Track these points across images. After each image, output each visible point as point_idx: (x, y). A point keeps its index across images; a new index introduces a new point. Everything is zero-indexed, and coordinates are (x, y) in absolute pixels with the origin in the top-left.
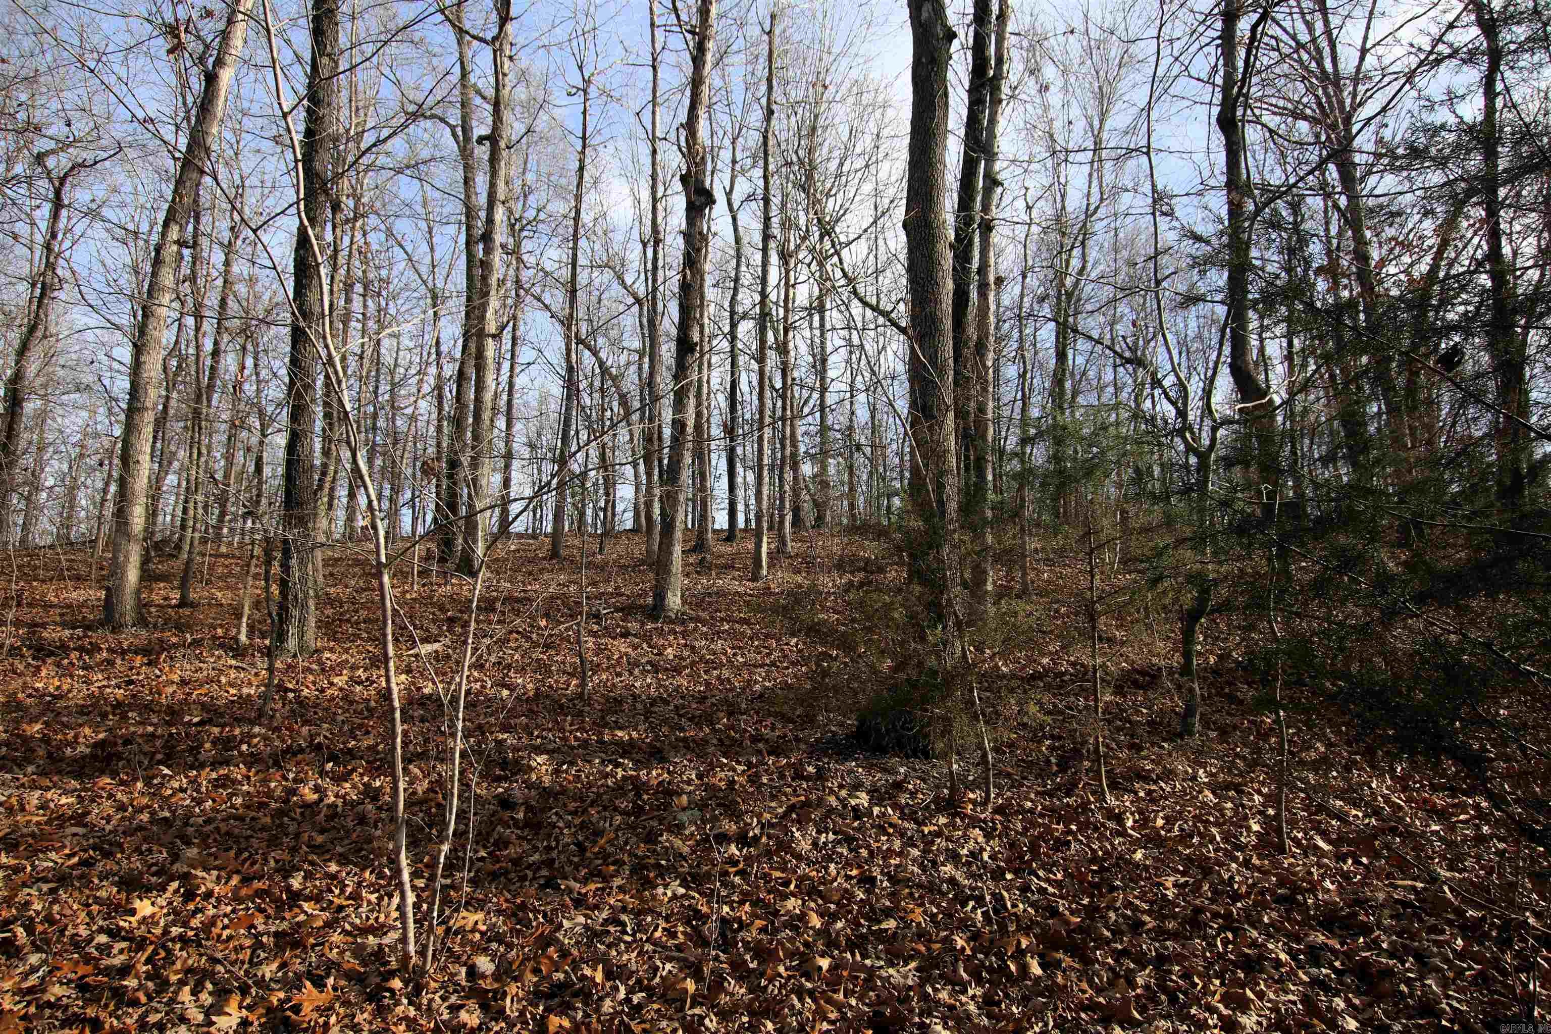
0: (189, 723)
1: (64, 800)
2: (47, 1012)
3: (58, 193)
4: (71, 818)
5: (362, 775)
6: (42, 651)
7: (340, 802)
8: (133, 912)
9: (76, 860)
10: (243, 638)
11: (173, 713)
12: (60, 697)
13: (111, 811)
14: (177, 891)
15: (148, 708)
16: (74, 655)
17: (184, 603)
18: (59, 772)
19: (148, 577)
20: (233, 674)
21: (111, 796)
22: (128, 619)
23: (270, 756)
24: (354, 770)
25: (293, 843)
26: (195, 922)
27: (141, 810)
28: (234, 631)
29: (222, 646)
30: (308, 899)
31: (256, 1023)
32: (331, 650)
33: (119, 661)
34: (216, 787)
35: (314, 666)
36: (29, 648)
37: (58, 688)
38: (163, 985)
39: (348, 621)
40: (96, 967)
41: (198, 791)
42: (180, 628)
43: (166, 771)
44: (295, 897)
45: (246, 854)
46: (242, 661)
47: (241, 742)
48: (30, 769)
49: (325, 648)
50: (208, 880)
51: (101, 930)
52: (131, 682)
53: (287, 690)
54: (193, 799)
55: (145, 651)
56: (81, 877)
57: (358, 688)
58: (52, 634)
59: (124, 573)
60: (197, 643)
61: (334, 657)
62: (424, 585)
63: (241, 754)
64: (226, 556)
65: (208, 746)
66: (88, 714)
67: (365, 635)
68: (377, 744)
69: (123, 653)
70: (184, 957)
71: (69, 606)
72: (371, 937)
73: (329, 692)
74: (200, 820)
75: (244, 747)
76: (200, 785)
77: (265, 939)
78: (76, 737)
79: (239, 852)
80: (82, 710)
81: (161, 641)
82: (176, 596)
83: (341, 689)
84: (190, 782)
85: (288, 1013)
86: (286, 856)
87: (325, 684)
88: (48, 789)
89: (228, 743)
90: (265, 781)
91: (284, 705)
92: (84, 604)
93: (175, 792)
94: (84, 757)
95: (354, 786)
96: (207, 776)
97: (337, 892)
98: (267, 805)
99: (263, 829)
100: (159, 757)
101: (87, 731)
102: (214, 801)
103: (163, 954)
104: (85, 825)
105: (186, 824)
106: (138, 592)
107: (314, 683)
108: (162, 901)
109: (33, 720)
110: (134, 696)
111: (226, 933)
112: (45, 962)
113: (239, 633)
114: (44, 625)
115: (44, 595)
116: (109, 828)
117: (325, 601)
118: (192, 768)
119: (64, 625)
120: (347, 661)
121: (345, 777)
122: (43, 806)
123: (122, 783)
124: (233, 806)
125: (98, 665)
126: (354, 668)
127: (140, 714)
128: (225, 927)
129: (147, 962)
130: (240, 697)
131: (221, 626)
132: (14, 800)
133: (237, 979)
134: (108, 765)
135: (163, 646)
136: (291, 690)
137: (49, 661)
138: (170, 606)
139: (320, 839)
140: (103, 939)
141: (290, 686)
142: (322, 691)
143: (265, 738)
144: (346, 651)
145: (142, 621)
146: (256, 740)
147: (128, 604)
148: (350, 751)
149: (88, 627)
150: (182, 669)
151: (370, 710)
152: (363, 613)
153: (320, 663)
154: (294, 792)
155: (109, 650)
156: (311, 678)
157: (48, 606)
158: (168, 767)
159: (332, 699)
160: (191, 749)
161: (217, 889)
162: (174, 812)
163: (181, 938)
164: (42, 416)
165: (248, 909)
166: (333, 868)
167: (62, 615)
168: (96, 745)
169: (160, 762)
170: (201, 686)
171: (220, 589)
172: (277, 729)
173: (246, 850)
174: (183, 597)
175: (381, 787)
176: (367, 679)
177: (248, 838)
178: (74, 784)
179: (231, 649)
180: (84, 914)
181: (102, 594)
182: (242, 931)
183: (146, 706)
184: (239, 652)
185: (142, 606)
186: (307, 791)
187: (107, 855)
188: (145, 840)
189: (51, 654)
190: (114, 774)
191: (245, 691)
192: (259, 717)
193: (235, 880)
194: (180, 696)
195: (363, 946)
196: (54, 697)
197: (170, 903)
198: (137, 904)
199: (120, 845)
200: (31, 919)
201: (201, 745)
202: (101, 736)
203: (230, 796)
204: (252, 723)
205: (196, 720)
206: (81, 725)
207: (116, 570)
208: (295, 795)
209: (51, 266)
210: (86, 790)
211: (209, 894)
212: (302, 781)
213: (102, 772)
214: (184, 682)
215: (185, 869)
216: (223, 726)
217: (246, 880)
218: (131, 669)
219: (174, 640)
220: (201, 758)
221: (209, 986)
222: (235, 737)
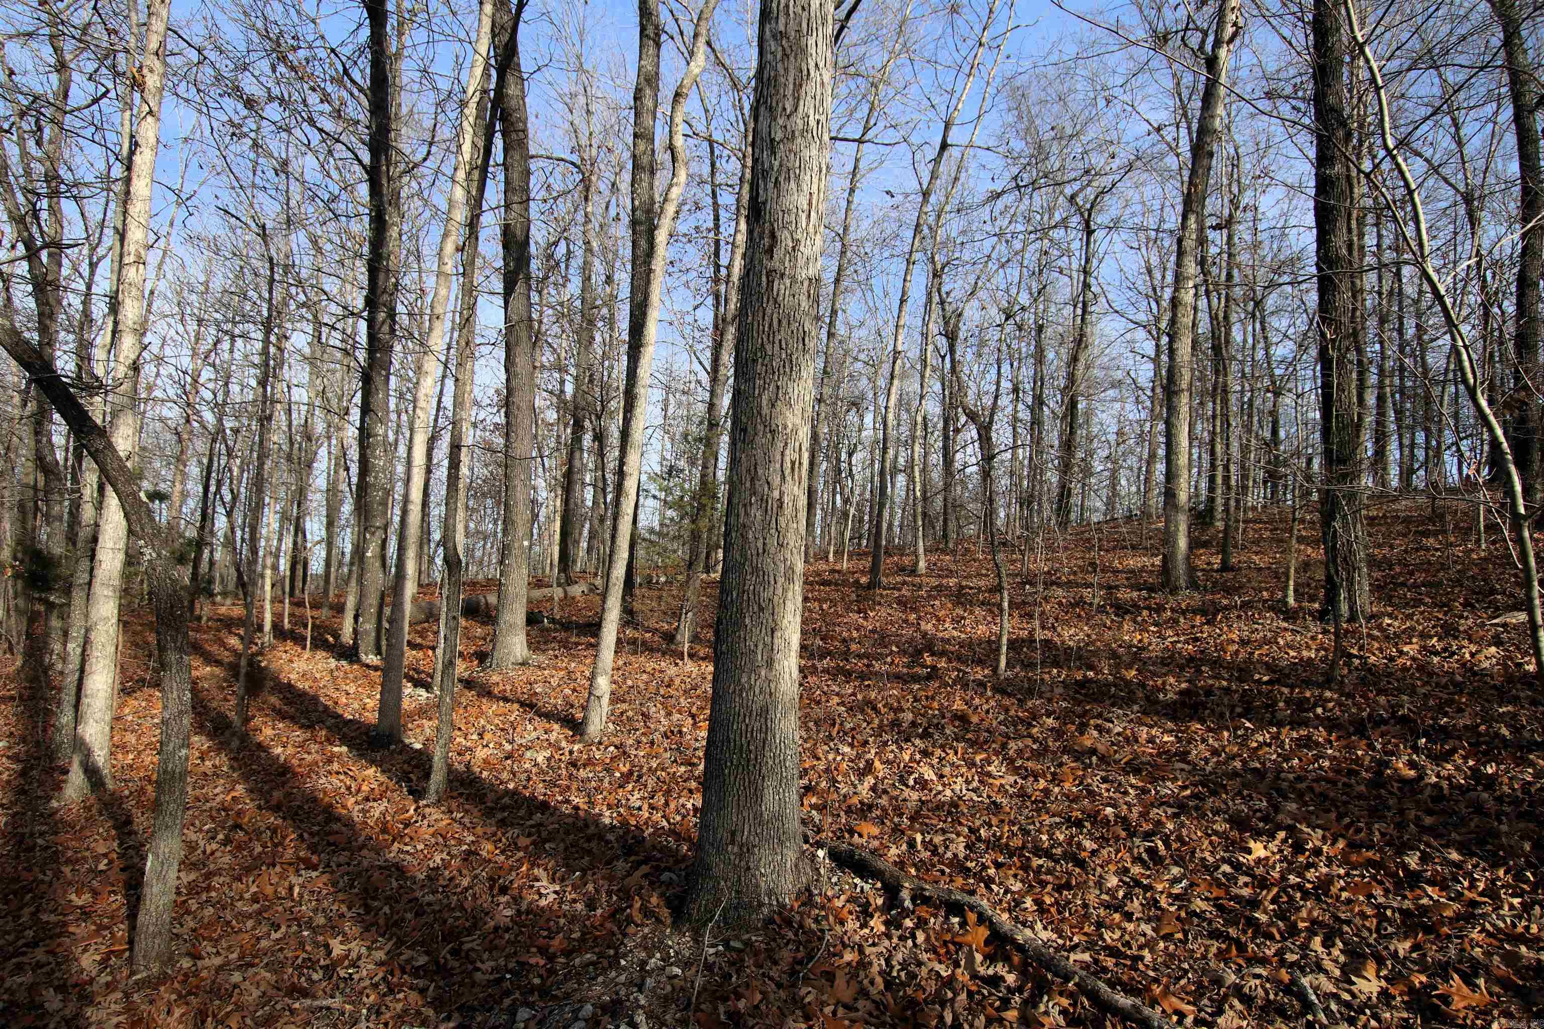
0: (1259, 681)
1: (1166, 739)
2: (1196, 920)
3: (1087, 223)
4: (1175, 754)
5: (1465, 758)
6: (1121, 610)
7: (1445, 784)
8: (1249, 852)
9: (1188, 792)
10: (1291, 601)
11: (1243, 671)
12: (1143, 649)
13: (1207, 754)
14: (1285, 841)
15: (1216, 664)
16: (1145, 613)
17: (1225, 567)
18: (1157, 713)
19: (1194, 544)
20: (1289, 636)
21: (1204, 741)
22: (1182, 583)
23: (1351, 723)
24: (1453, 751)
25: (1398, 819)
26: (1311, 875)
27: (1233, 757)
28: (1280, 595)
29: (1271, 609)
30: (1432, 883)
31: (1399, 999)
32: (1390, 616)
33: (1182, 620)
34: (1299, 746)
35: (1375, 633)
36: (1111, 606)
37: (1140, 641)
38: (1293, 930)
39: (1403, 584)
40: (1227, 892)
41: (1283, 748)
42: (1229, 591)
43: (1248, 724)
44: (1414, 879)
45: (1347, 820)
46: (1294, 623)
47: (1315, 705)
48: (1136, 708)
49: (1383, 614)
50: (1314, 838)
51: (1224, 860)
52: (1196, 639)
53: (1351, 656)
54: (1279, 755)
55: (1203, 612)
56: (1197, 808)
57: (1436, 660)
58: (1126, 595)
59: (1175, 542)
60: (1245, 605)
61: (1396, 624)
62: (1494, 542)
63: (1317, 717)
64: (1255, 522)
65: (1281, 704)
66: (1168, 665)
67: (1427, 600)
68: (1478, 726)
69: (1183, 613)
70: (1308, 910)
71: (1132, 571)
72: (1523, 949)
73: (1400, 661)
74: (1291, 776)
75: (1319, 710)
76: (1283, 742)
77: (1389, 913)
78: (1164, 683)
79: (1339, 818)
80: (1163, 662)
81: (1213, 602)
82: (1217, 560)
83: (1413, 659)
84: (1272, 738)
85: (1435, 1000)
86: (1391, 830)
87: (1394, 653)
88: (1151, 727)
89: (1301, 705)
90: (1350, 748)
91: (1350, 671)
92: (1143, 569)
93: (1261, 745)
94: (1175, 702)
95: (1458, 768)
96: (1289, 736)
97: (1466, 884)
98: (1357, 773)
99: (1360, 797)
100: (1239, 710)
101: (1172, 680)
102: (1300, 760)
103: (1285, 899)
104: (1188, 763)
105: (1277, 778)
106: (1188, 558)
107: (1381, 650)
108: (1273, 846)
109: (1129, 667)
110: (1202, 652)
111: (1345, 895)
112: (1184, 876)
113: (1286, 596)
114: (1117, 587)
115: (1111, 562)
116: (1209, 768)
117: (1372, 562)
118: (1271, 724)
119: (1132, 587)
120: (1413, 629)
121: (1446, 757)
122: (1151, 740)
123: (1209, 730)
124: (1321, 768)
125: (1166, 622)
126: (1424, 636)
127: (1212, 669)
128: (1342, 889)
129: (1273, 901)
130: (1301, 659)
131: (1267, 590)
132: (1128, 732)
133: (1369, 945)
134: (1196, 712)
135: (1216, 608)
136: (1356, 657)
137: (1127, 617)
138: (1212, 570)
139: (1428, 821)
140: (1226, 868)
141: (1354, 651)
142: (1392, 659)
143: (1340, 704)
144: (1410, 617)
145: (1193, 584)
146: (1331, 705)
147: (1181, 568)
148: (1443, 728)
149: (1151, 589)
150: (1238, 630)
151: (1456, 684)
152: (1420, 577)
153: (1380, 627)
154: (1387, 765)
155: (1172, 609)
156: (1376, 645)
157: (1116, 572)
158: (1250, 721)
159: (1405, 669)
160: (1267, 706)
161: (1325, 848)
162: (1263, 764)
163: (1299, 887)
164: (1088, 413)
165: (1364, 877)
166: (1455, 856)
167: (1127, 579)
168: (1181, 693)
169: (1240, 716)
170: (1261, 647)
171: (1257, 553)
172: (1349, 696)
173: (1346, 815)
174: (1224, 562)
175: (1496, 774)
176: (1445, 650)
177: (1345, 803)
178: (1170, 725)
179: (1283, 613)
180: (1206, 842)
181: (1158, 561)
182: (1361, 898)
183: (1215, 662)
184: (1290, 615)
185: (1192, 569)
186: (1401, 765)
187: (1214, 793)
188: (1244, 785)
189: (1127, 612)
190: (1202, 721)
191: (1305, 653)
192: (1328, 681)
193: (1341, 844)
194: (1242, 655)
195: (1517, 956)
196: (1139, 648)
197: (1281, 851)
198: (1252, 844)
199: (1224, 786)
200: (1168, 837)
201: (1275, 703)
202: (1184, 685)
203: (1316, 758)
204: (1322, 686)
205: (1266, 678)
206: (1165, 675)
207: (1167, 538)
208: (1387, 767)
209: (1086, 286)
210: (1180, 731)
211: (1317, 852)
212: (1392, 754)
213: (1191, 719)
214: (1243, 642)
215: (1290, 822)
216: (1292, 687)
217: (1353, 846)
218: (1193, 627)
219: (1225, 602)
220: (1280, 715)
221: (1340, 945)
222: (1308, 699)
